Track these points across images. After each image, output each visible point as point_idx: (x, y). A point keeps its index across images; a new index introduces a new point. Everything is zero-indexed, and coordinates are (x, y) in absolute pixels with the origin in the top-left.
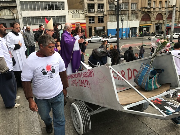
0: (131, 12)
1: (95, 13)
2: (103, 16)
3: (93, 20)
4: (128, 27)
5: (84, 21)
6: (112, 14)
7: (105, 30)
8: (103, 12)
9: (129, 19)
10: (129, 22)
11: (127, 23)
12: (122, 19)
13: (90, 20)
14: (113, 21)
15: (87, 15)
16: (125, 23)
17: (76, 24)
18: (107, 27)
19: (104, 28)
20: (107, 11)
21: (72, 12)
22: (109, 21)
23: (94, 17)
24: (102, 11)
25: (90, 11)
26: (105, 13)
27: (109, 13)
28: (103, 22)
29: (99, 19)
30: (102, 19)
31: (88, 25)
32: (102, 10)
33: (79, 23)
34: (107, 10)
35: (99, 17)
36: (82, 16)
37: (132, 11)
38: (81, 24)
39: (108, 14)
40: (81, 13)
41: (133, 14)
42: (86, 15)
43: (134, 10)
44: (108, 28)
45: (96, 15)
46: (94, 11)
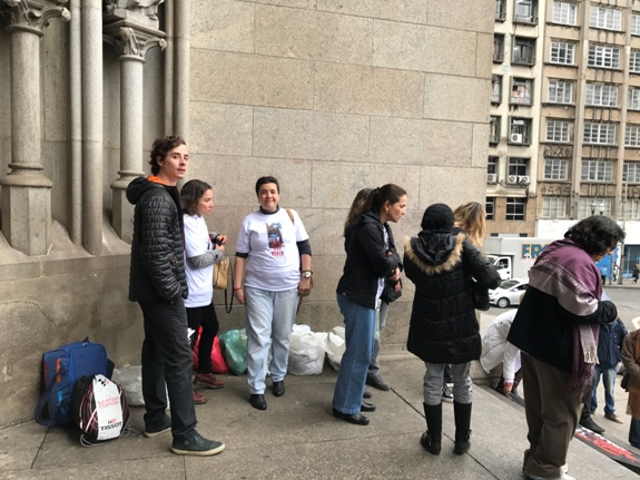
0: (624, 191)
1: (498, 187)
2: (524, 200)
6: (555, 193)
8: (523, 185)
9: (613, 214)
14: (554, 218)
20: (539, 182)
22: (542, 215)
23: (493, 199)
24: (523, 181)
26: (533, 188)
27: (543, 190)
28: (521, 218)
29: (509, 209)
30: (520, 209)
32: (521, 178)
34: (540, 179)
35: (510, 199)
39: (539, 193)
41: (629, 198)
43: (635, 185)
45: (500, 192)
46: (494, 180)
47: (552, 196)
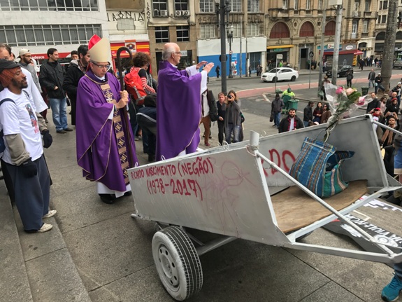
0: (249, 18)
1: (170, 19)
2: (187, 27)
3: (166, 34)
4: (244, 51)
5: (145, 38)
6: (208, 21)
7: (194, 57)
8: (186, 17)
9: (243, 33)
10: (244, 40)
11: (241, 42)
12: (230, 32)
13: (158, 35)
14: (208, 38)
15: (151, 23)
16: (235, 41)
17: (126, 44)
18: (196, 50)
19: (190, 52)
20: (196, 15)
21: (117, 17)
22: (201, 37)
23: (166, 28)
24: (185, 14)
25: (157, 15)
26: (193, 19)
27: (200, 20)
28: (187, 40)
29: (179, 34)
30: (186, 34)
31: (154, 47)
32: (184, 12)
33: (134, 41)
34: (197, 13)
35: (179, 27)
36: (140, 25)
37: (250, 16)
38: (138, 43)
39: (197, 21)
40: (137, 19)
41: (252, 22)
42: (149, 22)
43: (255, 14)
44: (200, 54)
45: (171, 23)
46: (166, 14)
47: (206, 23)
